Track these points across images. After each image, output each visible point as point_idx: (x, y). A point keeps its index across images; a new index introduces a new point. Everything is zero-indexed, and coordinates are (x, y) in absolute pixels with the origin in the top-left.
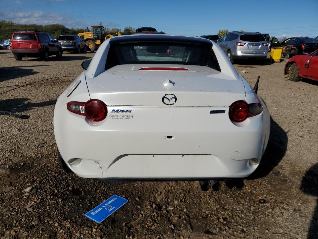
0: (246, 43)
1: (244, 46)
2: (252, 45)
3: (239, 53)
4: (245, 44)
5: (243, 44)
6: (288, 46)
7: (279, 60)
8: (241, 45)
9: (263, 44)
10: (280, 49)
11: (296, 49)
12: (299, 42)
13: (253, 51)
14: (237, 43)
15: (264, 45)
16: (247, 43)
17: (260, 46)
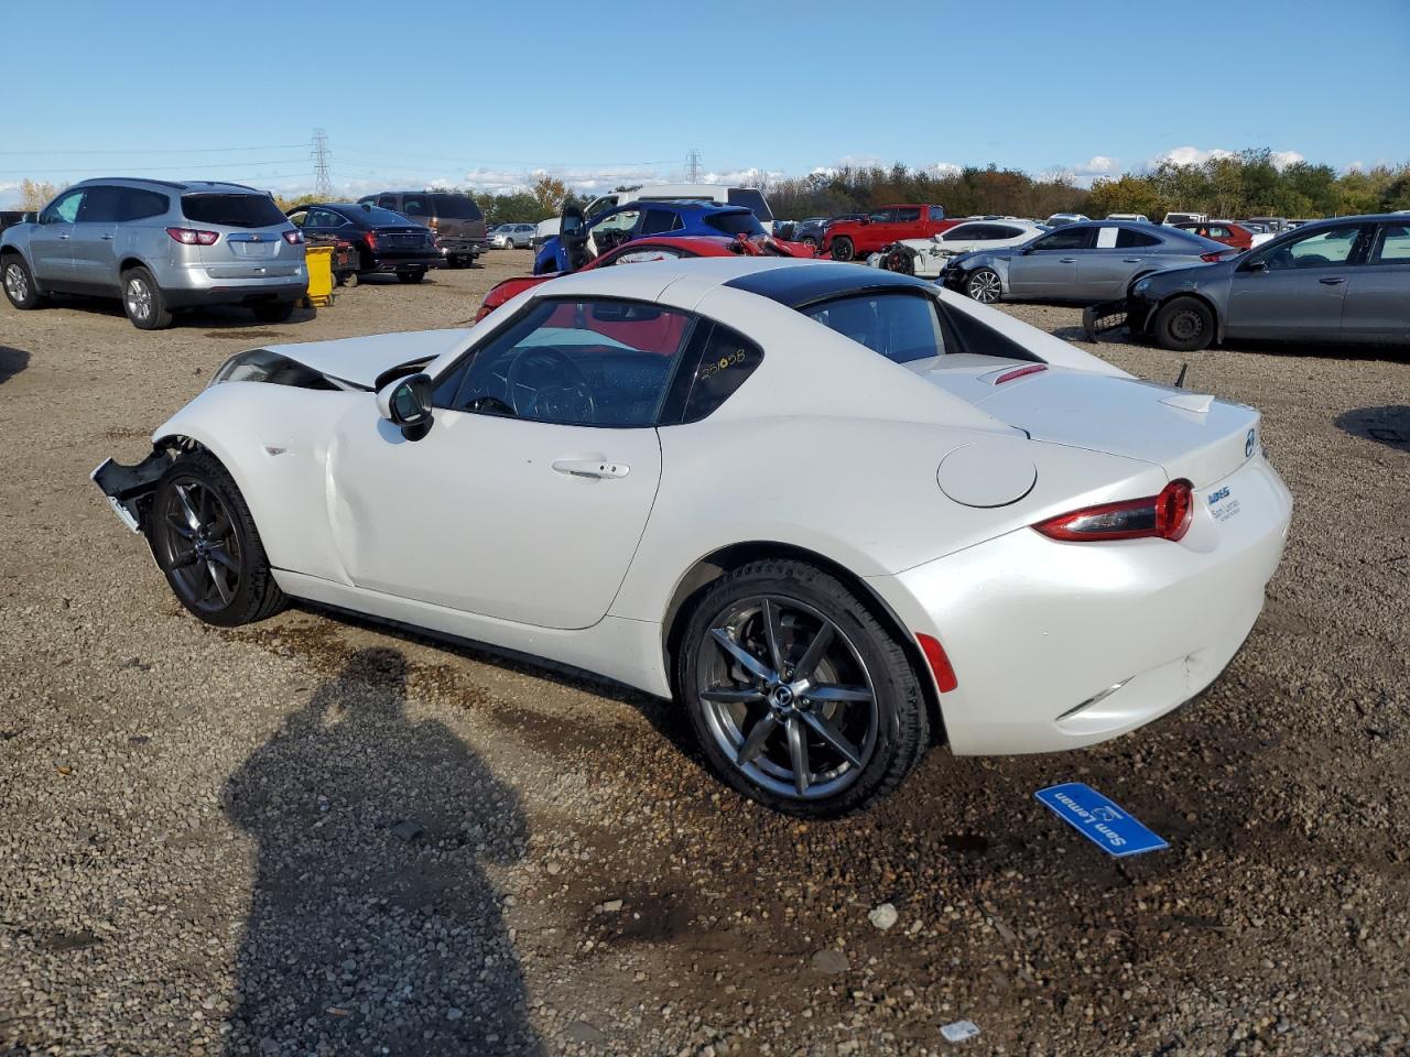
0: (221, 234)
1: (215, 244)
2: (247, 242)
3: (198, 279)
4: (217, 235)
5: (206, 238)
6: (319, 237)
7: (328, 296)
8: (198, 242)
9: (285, 235)
10: (324, 251)
11: (351, 250)
12: (349, 222)
13: (256, 264)
14: (176, 233)
15: (289, 241)
16: (224, 232)
17: (278, 244)
